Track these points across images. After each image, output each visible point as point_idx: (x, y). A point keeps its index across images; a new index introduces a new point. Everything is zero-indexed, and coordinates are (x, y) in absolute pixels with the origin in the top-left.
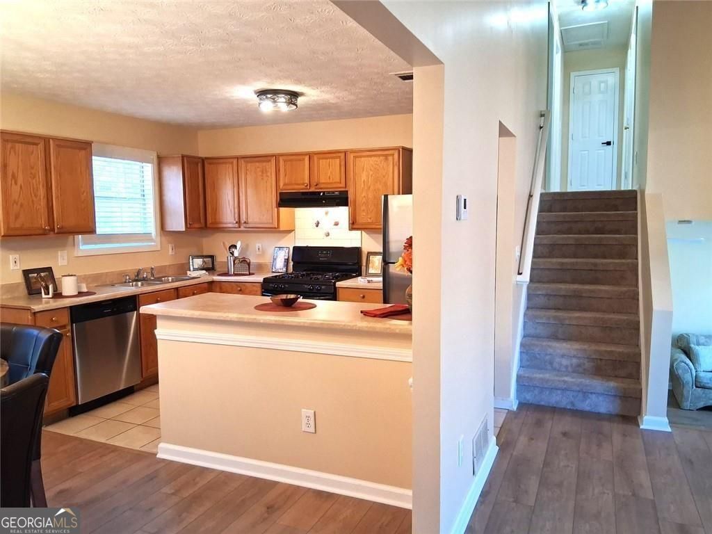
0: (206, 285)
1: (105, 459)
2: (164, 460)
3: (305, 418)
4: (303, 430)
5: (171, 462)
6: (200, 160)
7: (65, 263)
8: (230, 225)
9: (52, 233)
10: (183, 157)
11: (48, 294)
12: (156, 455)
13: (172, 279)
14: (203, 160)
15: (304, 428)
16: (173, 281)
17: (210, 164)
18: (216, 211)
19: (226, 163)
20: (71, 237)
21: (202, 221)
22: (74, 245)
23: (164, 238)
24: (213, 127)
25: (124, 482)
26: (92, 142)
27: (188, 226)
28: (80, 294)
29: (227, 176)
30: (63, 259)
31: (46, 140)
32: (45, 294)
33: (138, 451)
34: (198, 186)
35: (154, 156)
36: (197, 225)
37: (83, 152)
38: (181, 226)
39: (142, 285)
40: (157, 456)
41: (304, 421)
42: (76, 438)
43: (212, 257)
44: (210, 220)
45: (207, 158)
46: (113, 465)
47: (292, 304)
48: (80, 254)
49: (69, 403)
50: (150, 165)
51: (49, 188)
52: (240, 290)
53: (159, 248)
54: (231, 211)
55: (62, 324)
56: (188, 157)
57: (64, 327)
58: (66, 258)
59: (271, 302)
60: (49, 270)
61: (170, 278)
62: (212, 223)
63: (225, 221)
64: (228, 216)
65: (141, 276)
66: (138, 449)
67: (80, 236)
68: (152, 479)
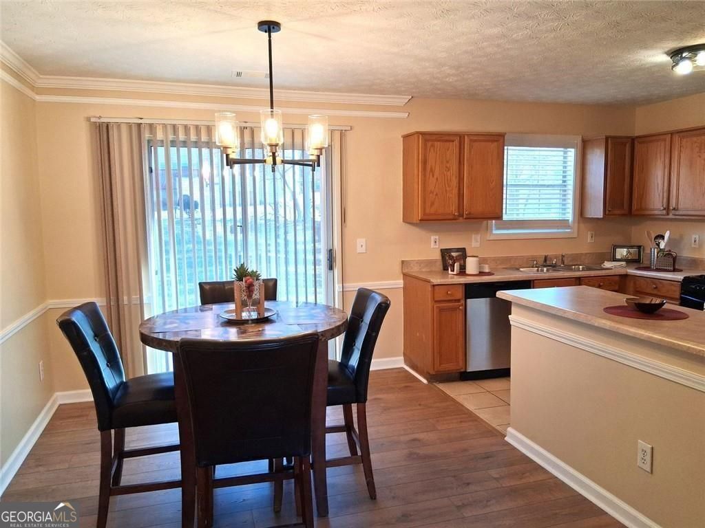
0: (617, 278)
1: (464, 425)
2: (509, 444)
3: (641, 451)
4: (638, 464)
5: (514, 449)
6: (630, 140)
7: (478, 245)
8: (656, 212)
9: (461, 218)
10: (607, 138)
11: (453, 271)
12: (505, 436)
13: (583, 268)
14: (633, 140)
15: (639, 463)
16: (583, 270)
17: (640, 143)
18: (644, 195)
19: (658, 141)
20: (485, 222)
21: (626, 206)
22: (487, 230)
23: (582, 225)
24: (648, 101)
25: (465, 450)
26: (506, 133)
27: (607, 212)
28: (481, 273)
29: (658, 155)
30: (477, 242)
31: (461, 137)
32: (451, 271)
33: (493, 428)
34: (624, 168)
35: (578, 140)
36: (618, 212)
37: (496, 144)
38: (598, 213)
39: (547, 270)
40: (506, 439)
41: (640, 455)
42: (453, 400)
43: (639, 247)
44: (635, 207)
45: (637, 137)
46: (466, 433)
47: (656, 310)
48: (492, 238)
49: (458, 368)
50: (573, 150)
51: (461, 179)
52: (656, 288)
53: (575, 235)
54: (659, 195)
55: (457, 298)
56: (614, 138)
57: (459, 301)
58: (479, 240)
59: (626, 305)
60: (463, 250)
61: (581, 267)
62: (637, 210)
63: (652, 207)
64: (656, 201)
65: (548, 263)
66: (494, 426)
67: (494, 221)
68: (488, 457)
